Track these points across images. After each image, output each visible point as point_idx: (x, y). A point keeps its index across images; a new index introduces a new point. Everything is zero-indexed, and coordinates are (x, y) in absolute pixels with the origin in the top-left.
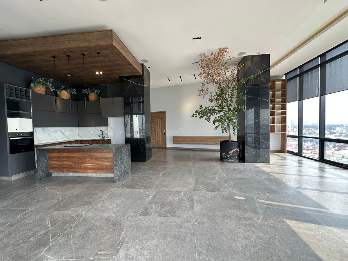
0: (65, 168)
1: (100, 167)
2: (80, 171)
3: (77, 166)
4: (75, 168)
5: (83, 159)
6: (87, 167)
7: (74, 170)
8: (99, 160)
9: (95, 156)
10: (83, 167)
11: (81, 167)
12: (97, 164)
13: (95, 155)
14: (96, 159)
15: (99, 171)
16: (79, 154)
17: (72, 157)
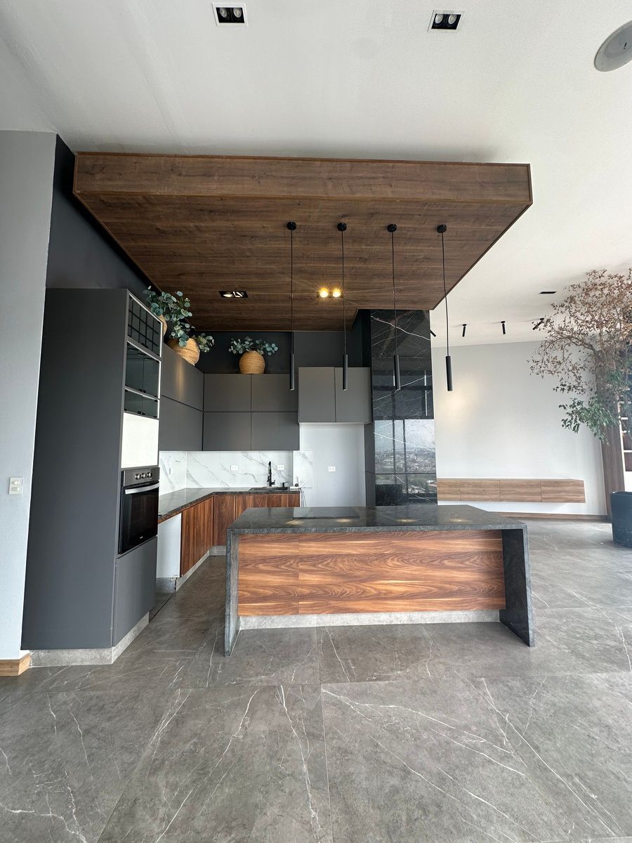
0: (303, 597)
1: (436, 590)
2: (362, 607)
3: (350, 589)
4: (339, 597)
5: (376, 562)
6: (390, 592)
7: (341, 604)
8: (436, 563)
9: (417, 550)
10: (375, 592)
11: (364, 591)
12: (427, 578)
13: (419, 546)
14: (421, 562)
15: (434, 604)
16: (361, 546)
17: (334, 557)
